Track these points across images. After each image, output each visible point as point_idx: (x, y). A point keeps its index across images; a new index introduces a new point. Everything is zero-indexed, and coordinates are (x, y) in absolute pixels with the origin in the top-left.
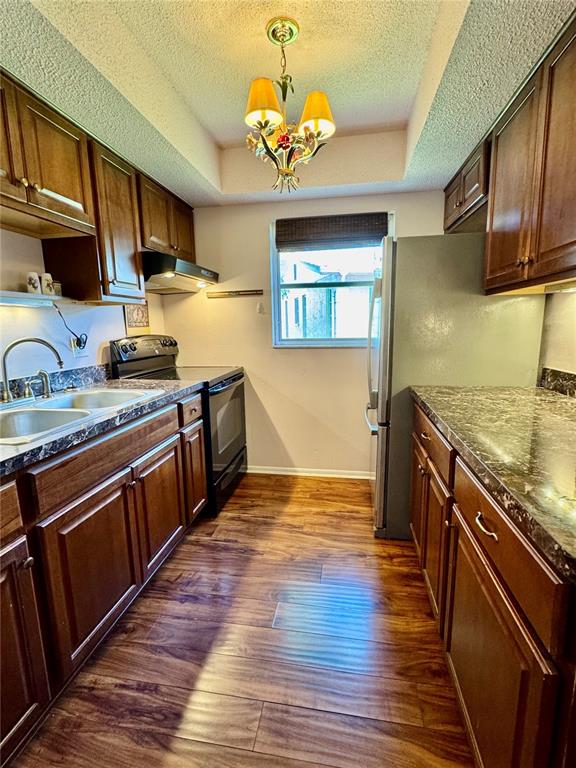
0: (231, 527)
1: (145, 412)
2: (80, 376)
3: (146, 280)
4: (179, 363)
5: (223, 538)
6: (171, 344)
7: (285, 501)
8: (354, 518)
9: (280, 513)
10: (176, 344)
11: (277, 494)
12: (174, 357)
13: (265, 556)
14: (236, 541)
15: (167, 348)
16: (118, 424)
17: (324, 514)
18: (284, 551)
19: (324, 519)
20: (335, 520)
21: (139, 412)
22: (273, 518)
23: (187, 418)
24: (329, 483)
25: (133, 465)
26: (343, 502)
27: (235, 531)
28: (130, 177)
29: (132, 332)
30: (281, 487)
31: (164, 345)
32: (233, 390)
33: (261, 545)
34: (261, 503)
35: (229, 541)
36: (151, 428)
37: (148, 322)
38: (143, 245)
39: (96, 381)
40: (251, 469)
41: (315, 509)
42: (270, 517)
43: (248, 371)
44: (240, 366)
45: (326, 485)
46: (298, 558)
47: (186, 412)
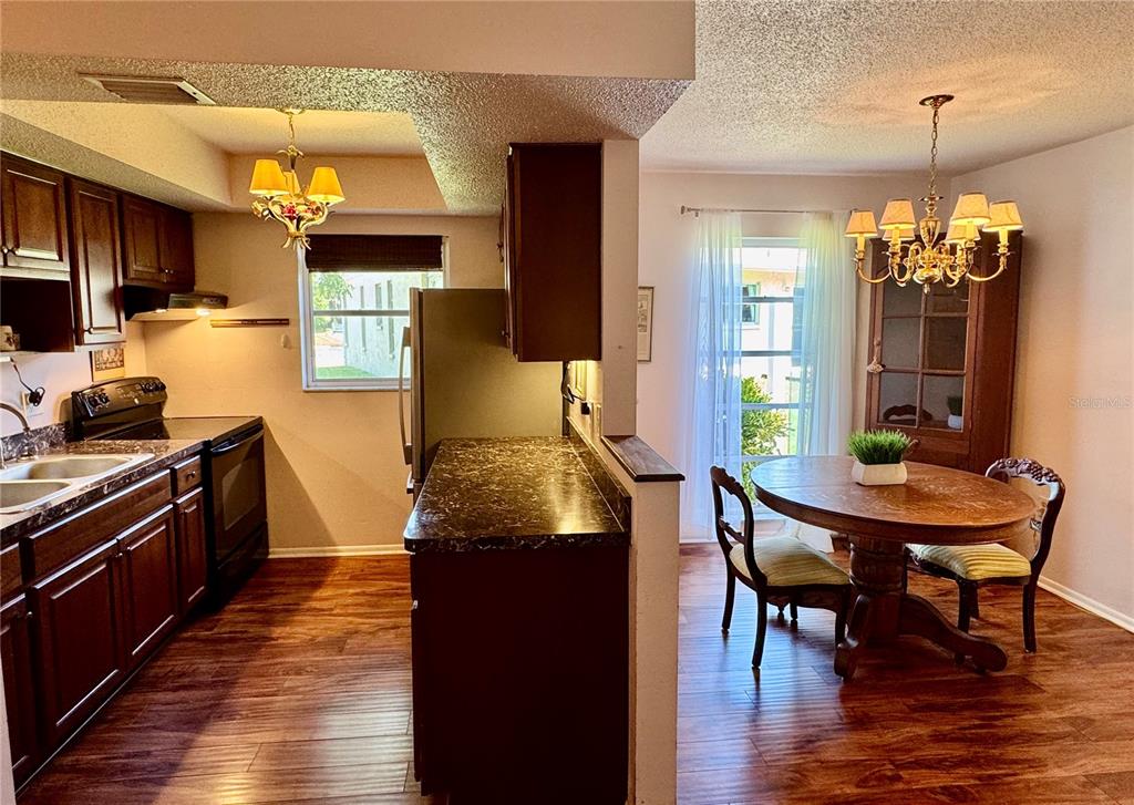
0: (241, 619)
1: (133, 479)
2: (33, 440)
3: (127, 319)
4: (166, 413)
5: (228, 629)
6: (157, 388)
7: (317, 585)
8: (398, 595)
9: (307, 599)
10: (163, 387)
11: (306, 580)
12: (160, 406)
13: (280, 641)
14: (246, 632)
15: (151, 395)
16: (106, 492)
17: (364, 594)
18: (305, 634)
19: (362, 599)
20: (375, 599)
21: (128, 479)
22: (298, 604)
23: (182, 485)
24: (378, 561)
25: (120, 537)
26: (387, 580)
27: (244, 622)
28: (110, 205)
29: (101, 376)
30: (315, 571)
31: (146, 391)
32: (247, 448)
33: (277, 631)
34: (283, 591)
35: (235, 632)
36: (139, 496)
37: (122, 361)
38: (125, 276)
39: (52, 445)
40: (274, 553)
41: (351, 591)
42: (295, 604)
43: (268, 420)
44: (257, 415)
45: (376, 564)
46: (320, 639)
47: (181, 477)
